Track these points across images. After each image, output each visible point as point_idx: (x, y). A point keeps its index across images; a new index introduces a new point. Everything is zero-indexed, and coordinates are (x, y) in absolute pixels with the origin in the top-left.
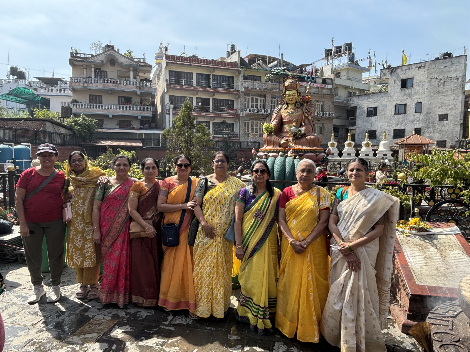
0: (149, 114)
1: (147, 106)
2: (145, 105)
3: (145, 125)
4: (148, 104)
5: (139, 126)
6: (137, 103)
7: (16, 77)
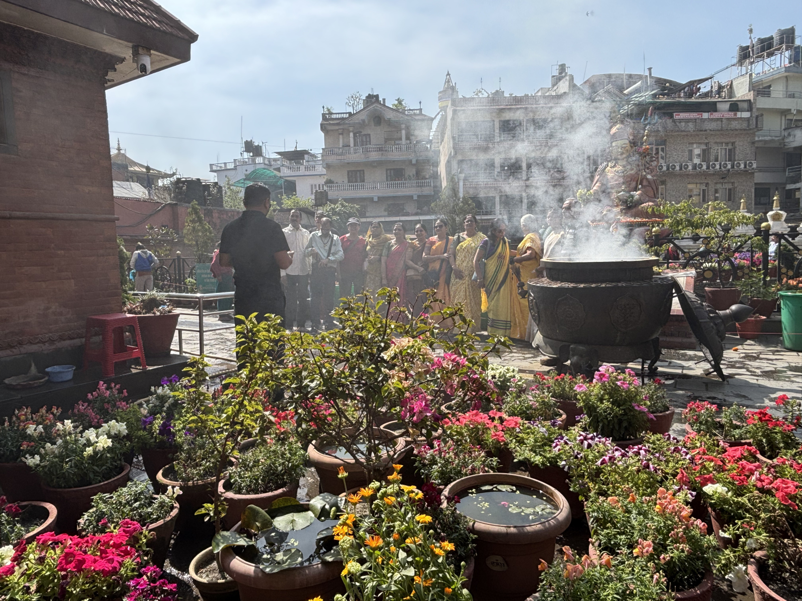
0: (429, 191)
2: (424, 178)
3: (424, 208)
4: (427, 177)
5: (415, 210)
6: (412, 176)
7: (251, 154)
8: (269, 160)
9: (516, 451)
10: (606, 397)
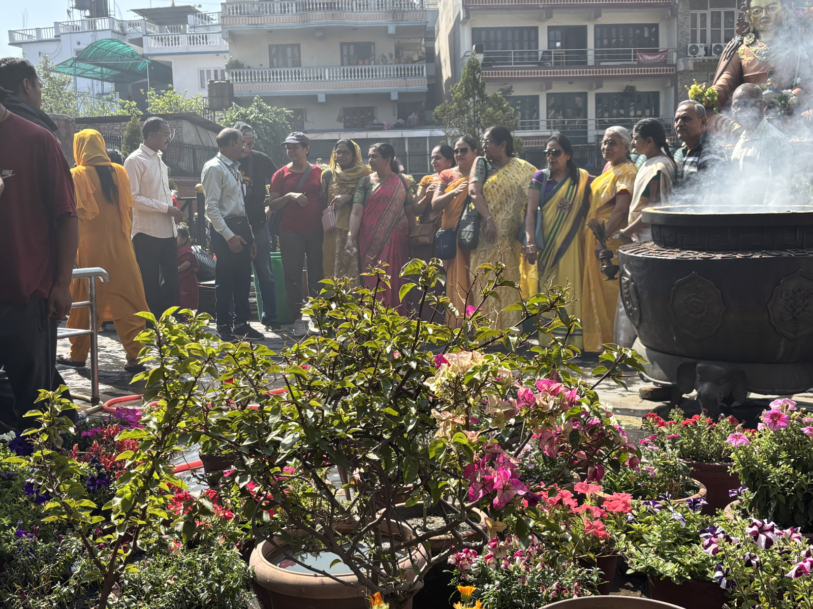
0: (418, 85)
1: (414, 62)
2: (410, 60)
3: (411, 117)
4: (416, 58)
5: (394, 120)
6: (388, 58)
7: (88, 13)
8: (122, 24)
9: (631, 555)
10: (784, 455)
